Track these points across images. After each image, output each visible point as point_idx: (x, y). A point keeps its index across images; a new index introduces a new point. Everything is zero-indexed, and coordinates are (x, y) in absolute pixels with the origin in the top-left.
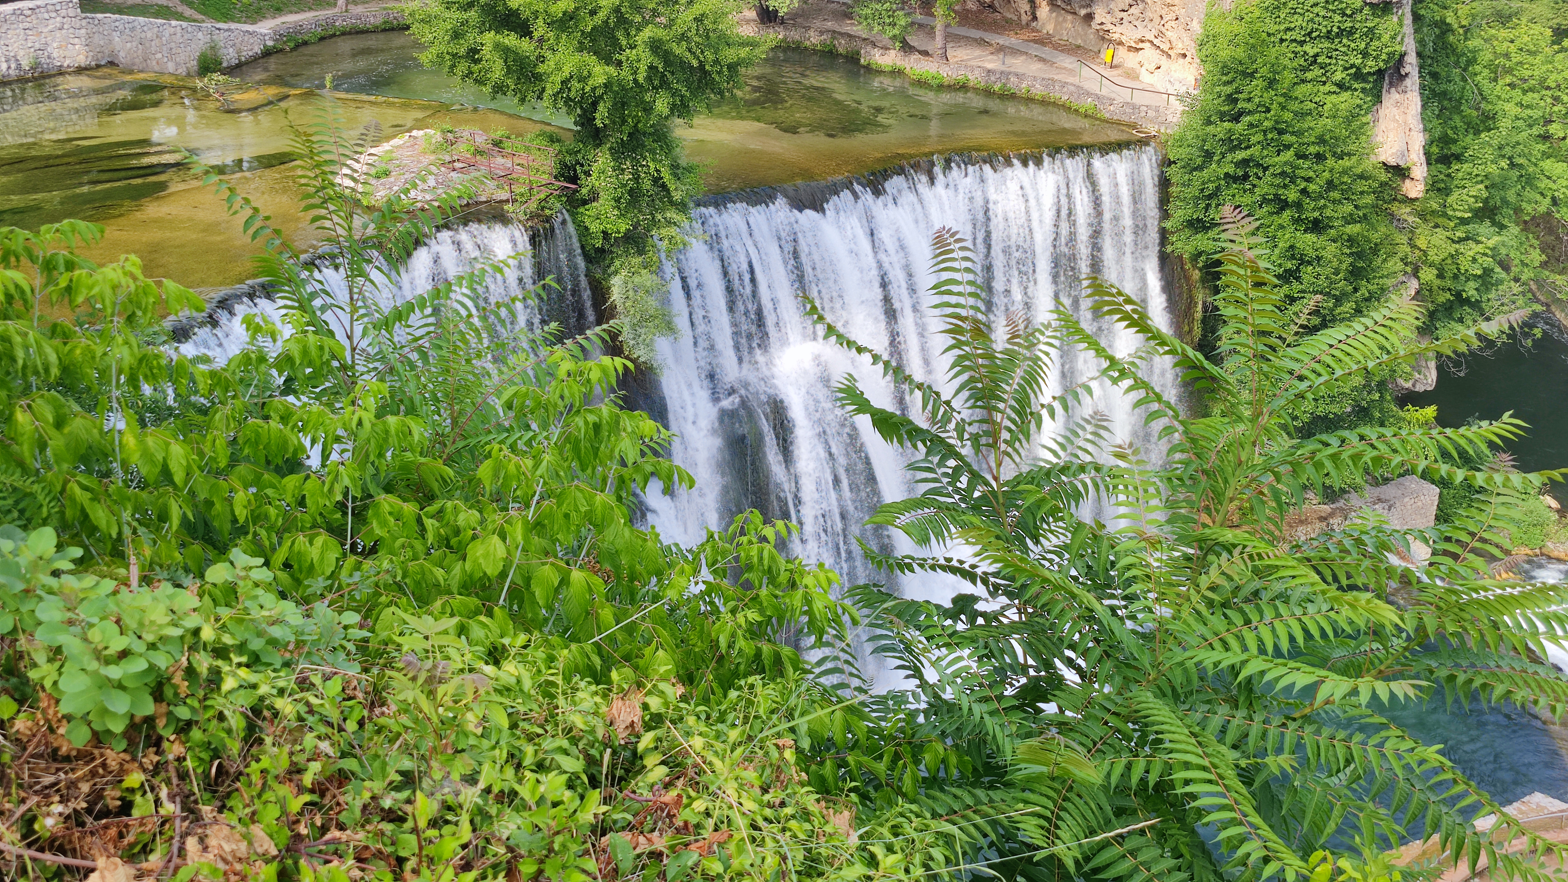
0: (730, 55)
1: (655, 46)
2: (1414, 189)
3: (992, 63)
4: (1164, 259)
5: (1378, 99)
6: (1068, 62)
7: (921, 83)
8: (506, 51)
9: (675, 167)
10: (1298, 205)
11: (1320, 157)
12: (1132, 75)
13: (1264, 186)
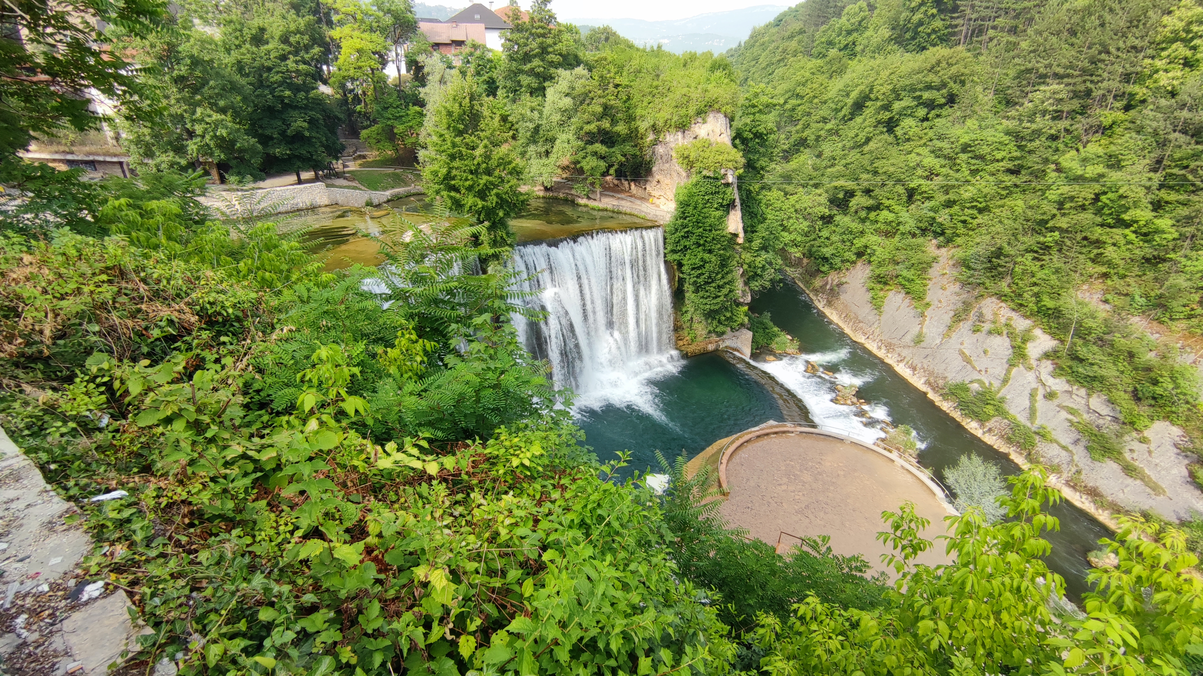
0: (521, 198)
1: (497, 195)
2: (740, 240)
3: (615, 202)
4: (666, 262)
5: (728, 213)
6: (638, 202)
7: (593, 209)
8: (451, 198)
9: (507, 234)
10: (704, 245)
11: (710, 231)
12: (658, 206)
13: (693, 239)
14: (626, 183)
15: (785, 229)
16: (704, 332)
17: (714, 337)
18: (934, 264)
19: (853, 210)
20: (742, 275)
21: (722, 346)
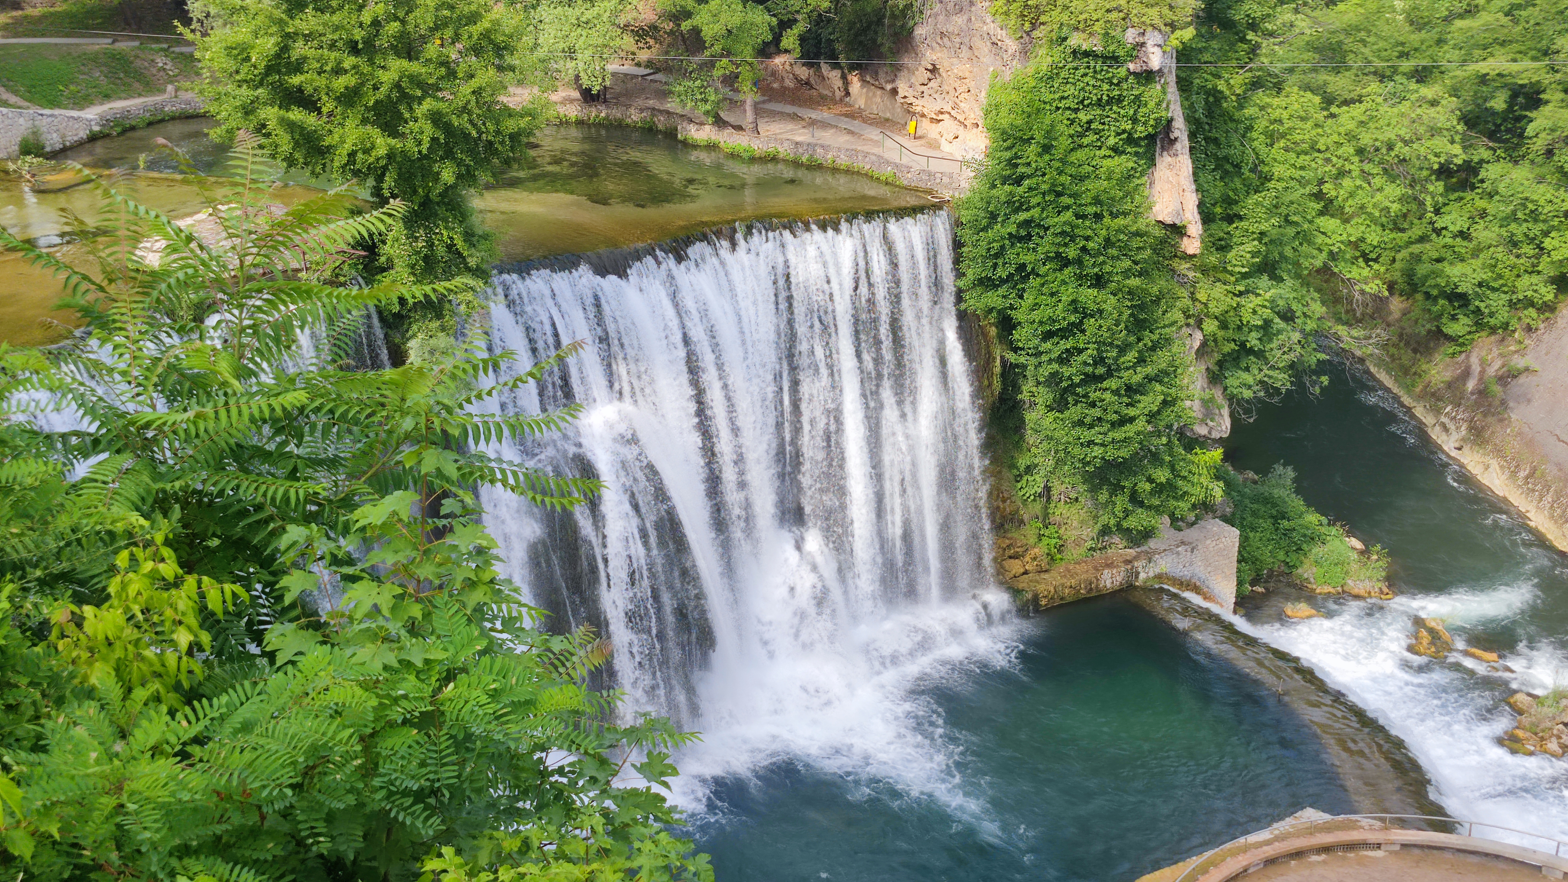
0: (511, 125)
1: (436, 118)
2: (1192, 245)
3: (802, 135)
4: (962, 316)
5: (1152, 162)
6: (874, 133)
7: (734, 156)
8: (291, 127)
9: (469, 236)
10: (1079, 262)
11: (1098, 217)
12: (934, 145)
13: (1046, 245)
14: (834, 77)
15: (1328, 208)
16: (1090, 532)
17: (1119, 547)
19: (1539, 144)
20: (1202, 352)
21: (1145, 574)
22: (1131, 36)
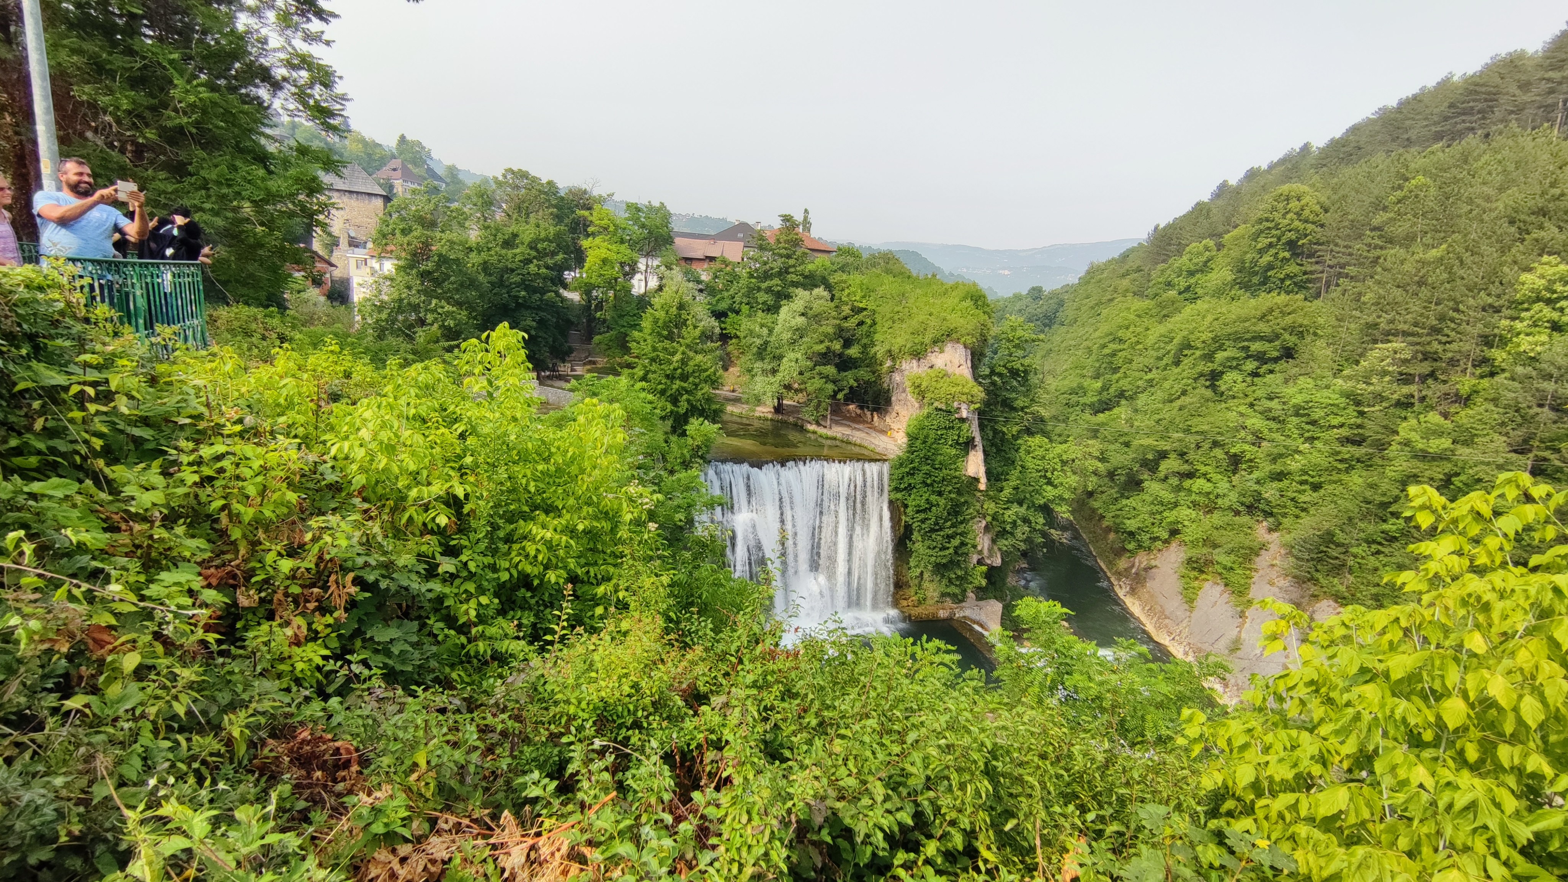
1: (688, 401)
2: (982, 486)
3: (847, 431)
4: (889, 501)
5: (966, 453)
6: (874, 434)
10: (932, 485)
11: (941, 469)
12: (896, 440)
13: (919, 477)
14: (868, 413)
15: (1050, 483)
16: (936, 594)
17: (949, 603)
18: (1263, 552)
19: (1162, 475)
20: (987, 529)
21: (959, 615)
22: (956, 404)
